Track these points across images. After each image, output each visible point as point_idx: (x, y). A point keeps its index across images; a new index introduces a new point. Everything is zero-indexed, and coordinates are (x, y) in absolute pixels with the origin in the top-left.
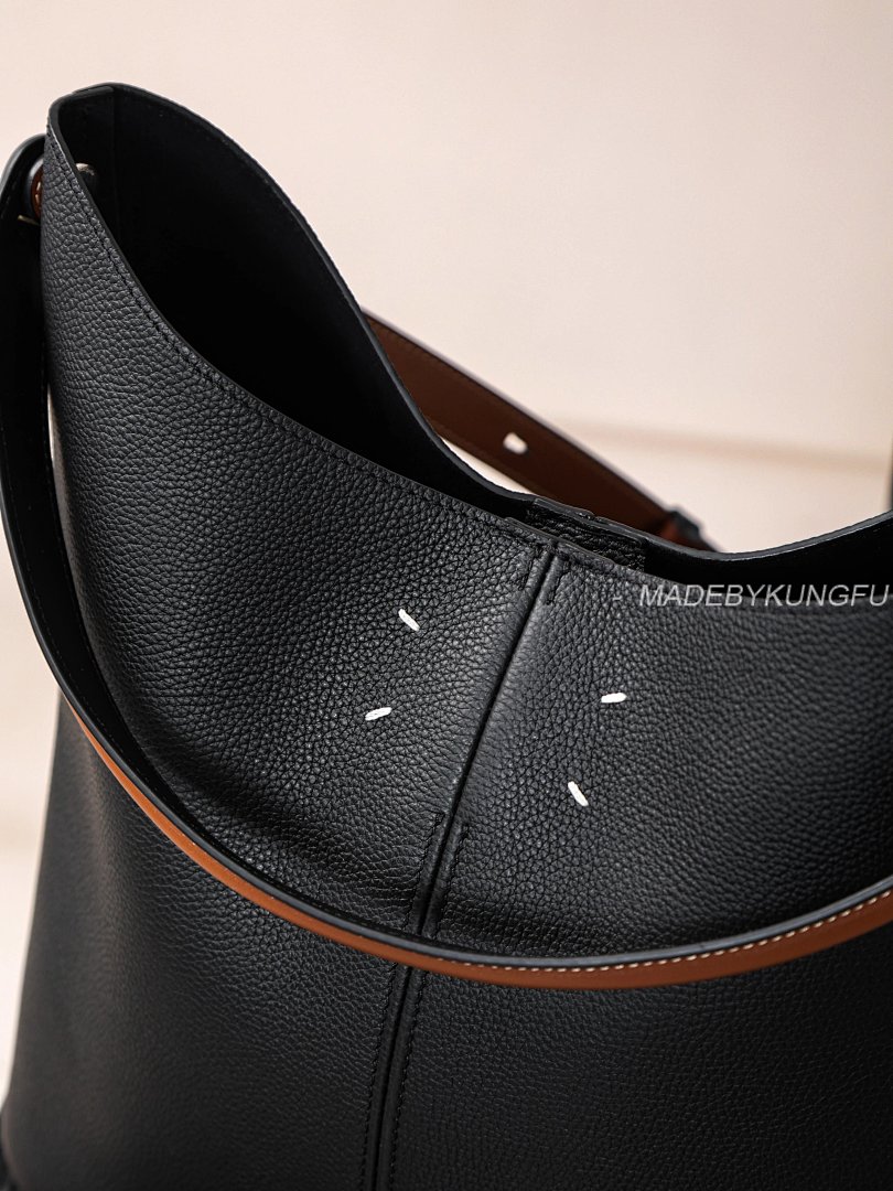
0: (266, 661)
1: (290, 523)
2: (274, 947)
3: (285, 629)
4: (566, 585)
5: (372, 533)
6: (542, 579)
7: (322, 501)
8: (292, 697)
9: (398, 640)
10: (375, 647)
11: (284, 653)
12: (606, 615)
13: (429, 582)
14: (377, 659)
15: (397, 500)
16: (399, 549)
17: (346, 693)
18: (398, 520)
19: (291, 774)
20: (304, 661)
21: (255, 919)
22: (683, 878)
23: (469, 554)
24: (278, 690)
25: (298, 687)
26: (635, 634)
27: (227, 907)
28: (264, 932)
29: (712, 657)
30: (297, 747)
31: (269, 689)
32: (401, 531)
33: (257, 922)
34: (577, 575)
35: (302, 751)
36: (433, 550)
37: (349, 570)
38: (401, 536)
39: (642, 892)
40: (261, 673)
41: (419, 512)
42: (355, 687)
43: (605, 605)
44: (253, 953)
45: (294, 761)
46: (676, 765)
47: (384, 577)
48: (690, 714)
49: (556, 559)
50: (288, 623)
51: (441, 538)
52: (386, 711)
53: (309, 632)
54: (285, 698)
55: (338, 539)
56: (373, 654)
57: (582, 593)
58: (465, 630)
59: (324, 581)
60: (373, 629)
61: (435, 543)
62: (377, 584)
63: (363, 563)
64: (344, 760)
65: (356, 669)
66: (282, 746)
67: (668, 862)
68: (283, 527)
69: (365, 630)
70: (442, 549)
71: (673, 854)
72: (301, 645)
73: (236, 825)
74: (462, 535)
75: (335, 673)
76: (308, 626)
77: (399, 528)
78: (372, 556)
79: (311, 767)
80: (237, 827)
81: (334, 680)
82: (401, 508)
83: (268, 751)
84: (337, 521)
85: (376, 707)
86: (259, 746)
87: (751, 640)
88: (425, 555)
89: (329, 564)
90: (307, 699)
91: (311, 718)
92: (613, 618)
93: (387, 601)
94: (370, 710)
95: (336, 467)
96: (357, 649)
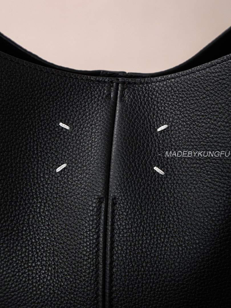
0: (8, 158)
1: (6, 95)
2: (39, 283)
3: (13, 143)
4: (128, 93)
5: (41, 93)
6: (116, 94)
7: (17, 83)
8: (22, 172)
9: (62, 136)
10: (52, 142)
11: (14, 154)
12: (148, 98)
13: (69, 109)
14: (55, 146)
15: (48, 77)
16: (53, 98)
17: (45, 164)
18: (50, 85)
19: (29, 205)
20: (24, 155)
21: (27, 273)
22: (219, 186)
23: (83, 93)
24: (16, 170)
25: (24, 167)
26: (163, 101)
27: (14, 271)
28: (33, 278)
29: (205, 91)
30: (29, 193)
31: (12, 170)
32: (52, 90)
33: (29, 274)
34: (131, 88)
35: (31, 194)
36: (67, 95)
37: (34, 112)
38: (53, 92)
39: (201, 199)
40: (7, 164)
41: (58, 81)
42: (48, 160)
43: (146, 95)
44: (30, 289)
45: (29, 199)
46: (200, 142)
47: (49, 112)
48: (201, 119)
49: (120, 84)
50: (14, 140)
51: (69, 90)
52: (64, 166)
53: (23, 142)
54: (19, 173)
55: (27, 99)
56: (53, 145)
57: (135, 93)
58: (89, 123)
59: (25, 119)
60: (50, 134)
61: (67, 93)
62: (47, 115)
63: (40, 107)
64: (51, 192)
65: (47, 153)
66: (22, 194)
67: (209, 182)
68: (3, 97)
69: (47, 136)
70: (71, 94)
71: (211, 178)
72: (21, 148)
73: (10, 234)
74: (78, 86)
75: (38, 157)
76: (22, 139)
77: (51, 89)
78: (43, 103)
79: (37, 200)
80: (10, 235)
81: (38, 160)
82: (50, 81)
83: (17, 198)
84: (25, 91)
85: (59, 166)
86: (13, 196)
87: (223, 75)
88: (64, 98)
89: (26, 110)
90: (29, 171)
91: (32, 179)
92: (152, 99)
93: (53, 121)
94: (57, 168)
95: (20, 68)
96: (45, 144)
